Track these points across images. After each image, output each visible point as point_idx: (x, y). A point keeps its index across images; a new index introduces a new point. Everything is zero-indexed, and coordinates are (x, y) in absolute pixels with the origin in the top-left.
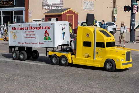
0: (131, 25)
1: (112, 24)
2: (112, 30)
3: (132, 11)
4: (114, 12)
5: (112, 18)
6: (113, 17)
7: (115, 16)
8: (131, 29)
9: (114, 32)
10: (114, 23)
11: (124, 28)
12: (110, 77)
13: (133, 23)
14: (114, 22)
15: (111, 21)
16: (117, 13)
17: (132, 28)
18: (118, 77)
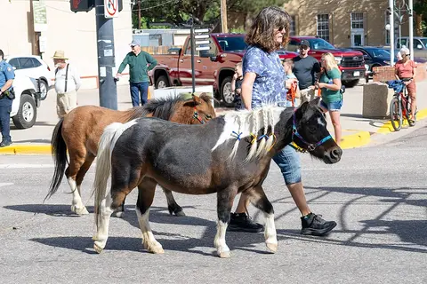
0: (101, 62)
1: (30, 63)
2: (32, 86)
3: (101, 11)
4: (36, 17)
5: (31, 40)
6: (35, 36)
7: (39, 34)
8: (100, 78)
9: (40, 92)
10: (38, 58)
11: (66, 75)
12: (30, 263)
13: (108, 53)
14: (40, 54)
15: (26, 51)
16: (45, 22)
17: (103, 74)
18: (60, 258)
